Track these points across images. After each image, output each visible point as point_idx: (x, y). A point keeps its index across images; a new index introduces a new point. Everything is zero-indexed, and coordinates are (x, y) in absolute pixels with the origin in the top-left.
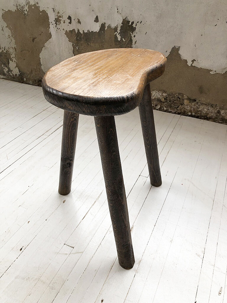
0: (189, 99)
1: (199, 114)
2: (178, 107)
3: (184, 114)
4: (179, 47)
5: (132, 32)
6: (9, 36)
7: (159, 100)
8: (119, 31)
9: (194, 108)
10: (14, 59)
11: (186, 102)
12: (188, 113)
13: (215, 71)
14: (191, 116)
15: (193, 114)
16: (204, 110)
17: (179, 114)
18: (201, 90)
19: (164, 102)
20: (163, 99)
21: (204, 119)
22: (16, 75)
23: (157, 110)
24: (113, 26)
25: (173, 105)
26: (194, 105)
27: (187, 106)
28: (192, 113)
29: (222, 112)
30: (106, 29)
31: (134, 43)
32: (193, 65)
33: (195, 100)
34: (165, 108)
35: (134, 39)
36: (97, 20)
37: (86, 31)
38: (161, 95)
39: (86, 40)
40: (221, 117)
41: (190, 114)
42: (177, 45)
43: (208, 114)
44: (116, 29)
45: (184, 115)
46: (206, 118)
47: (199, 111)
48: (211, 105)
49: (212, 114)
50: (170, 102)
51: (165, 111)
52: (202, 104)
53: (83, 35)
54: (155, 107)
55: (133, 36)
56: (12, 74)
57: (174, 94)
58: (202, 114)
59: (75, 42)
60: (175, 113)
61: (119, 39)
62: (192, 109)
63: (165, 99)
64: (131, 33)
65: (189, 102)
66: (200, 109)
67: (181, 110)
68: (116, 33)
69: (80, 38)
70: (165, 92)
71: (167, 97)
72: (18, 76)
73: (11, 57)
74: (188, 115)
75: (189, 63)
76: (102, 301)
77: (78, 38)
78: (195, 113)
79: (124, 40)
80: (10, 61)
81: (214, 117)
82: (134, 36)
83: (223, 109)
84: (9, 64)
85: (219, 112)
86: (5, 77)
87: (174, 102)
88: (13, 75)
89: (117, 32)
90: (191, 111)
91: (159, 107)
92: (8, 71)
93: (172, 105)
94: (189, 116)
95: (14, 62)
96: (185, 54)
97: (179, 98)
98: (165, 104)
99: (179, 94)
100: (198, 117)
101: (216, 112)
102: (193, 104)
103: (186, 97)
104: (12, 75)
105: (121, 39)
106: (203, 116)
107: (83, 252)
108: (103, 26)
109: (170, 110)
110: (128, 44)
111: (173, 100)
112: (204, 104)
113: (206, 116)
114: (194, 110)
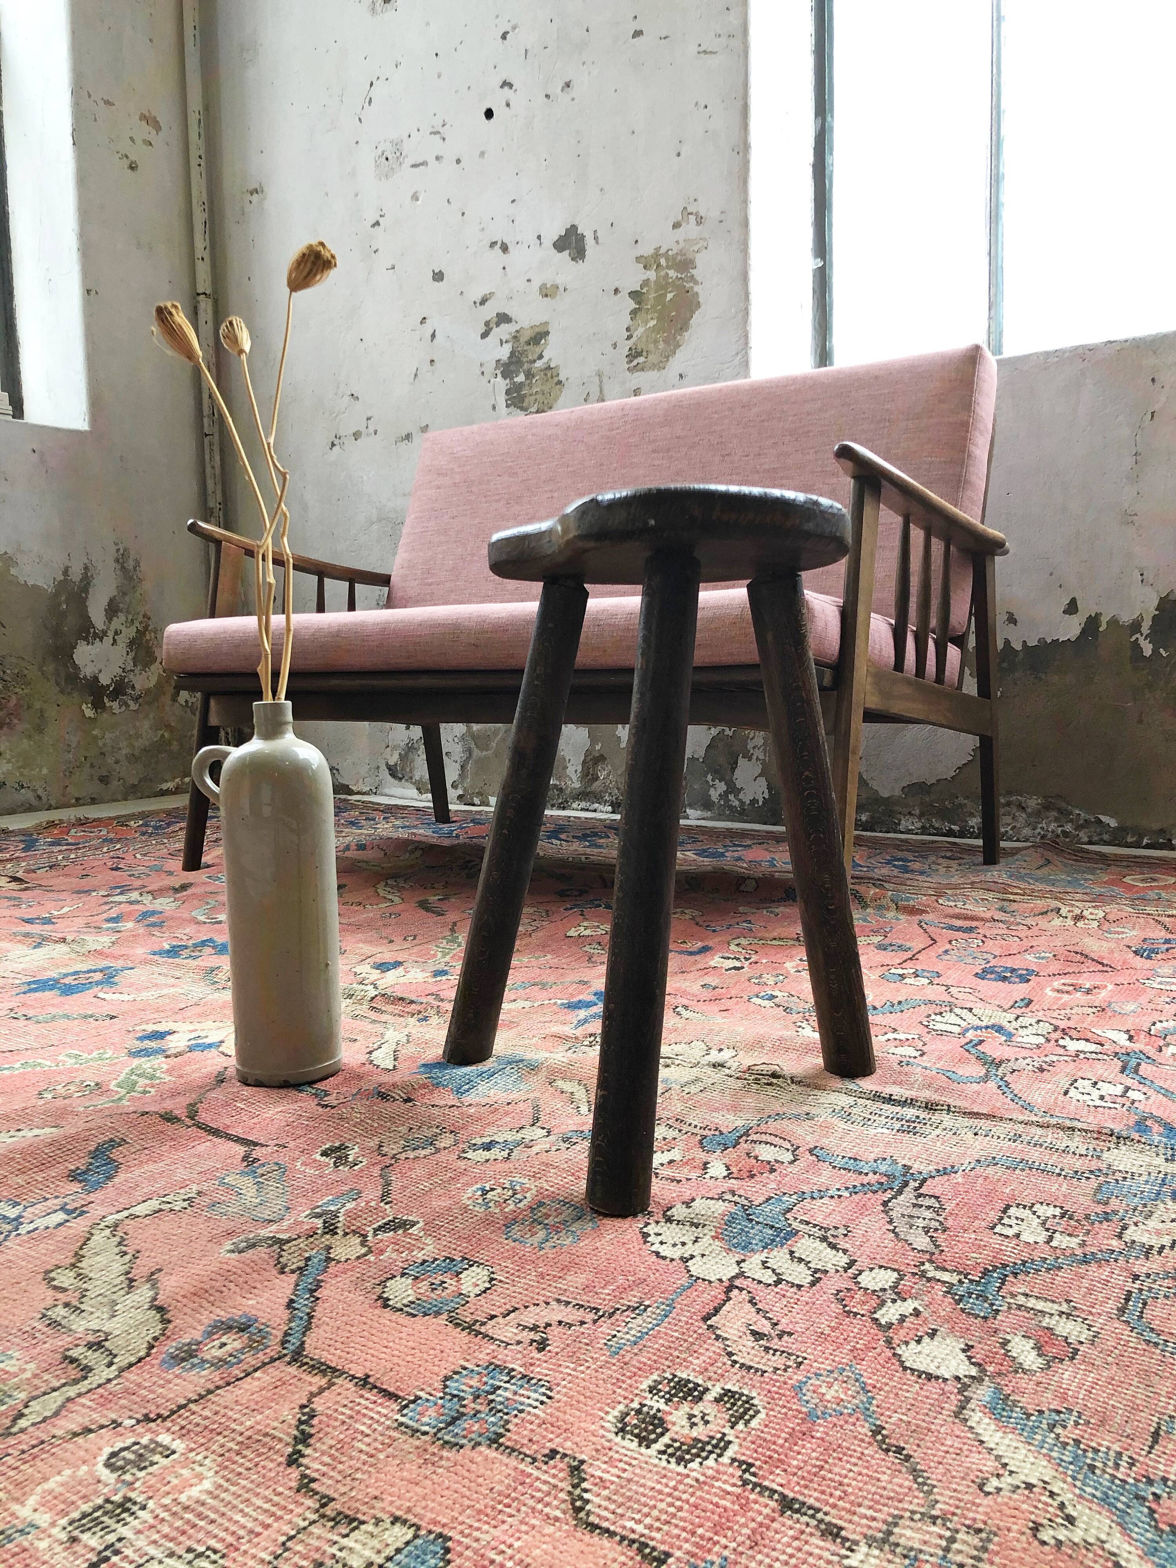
8: (1145, 629)
10: (759, 754)
22: (754, 801)
24: (1126, 618)
30: (1101, 629)
36: (1072, 608)
37: (1033, 643)
39: (1032, 667)
44: (1136, 627)
53: (1021, 656)
56: (740, 801)
61: (1148, 653)
68: (1138, 635)
69: (1012, 663)
72: (761, 803)
73: (750, 746)
77: (1005, 665)
79: (1163, 652)
80: (741, 761)
84: (733, 770)
86: (709, 814)
88: (742, 803)
89: (1142, 634)
92: (724, 796)
95: (758, 759)
104: (736, 803)
105: (1155, 651)
108: (1093, 622)
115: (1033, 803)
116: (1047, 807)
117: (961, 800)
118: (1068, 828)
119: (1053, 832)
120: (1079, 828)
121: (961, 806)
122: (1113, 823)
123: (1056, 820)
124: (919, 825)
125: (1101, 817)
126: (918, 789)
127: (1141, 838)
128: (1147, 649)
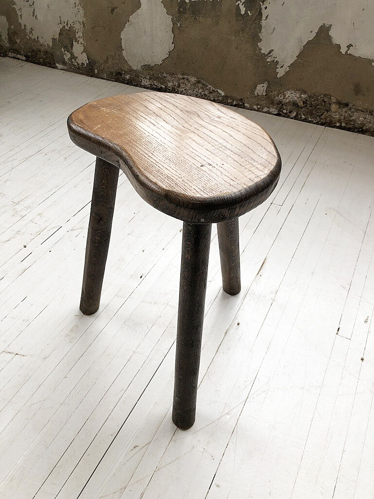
0: (339, 103)
1: (351, 124)
2: (322, 115)
3: (330, 124)
4: (331, 25)
5: (263, 2)
6: (75, 3)
7: (295, 104)
9: (345, 117)
10: (81, 40)
11: (334, 107)
12: (335, 123)
14: (340, 128)
15: (343, 125)
16: (360, 118)
17: (322, 124)
19: (302, 108)
20: (302, 103)
21: (359, 132)
22: (83, 64)
23: (292, 118)
25: (316, 111)
26: (346, 112)
27: (336, 112)
28: (341, 123)
31: (264, 18)
32: (349, 52)
33: (347, 105)
34: (303, 116)
35: (265, 13)
38: (298, 96)
39: (193, 13)
41: (338, 124)
42: (327, 23)
43: (364, 125)
45: (330, 127)
46: (361, 130)
47: (351, 121)
48: (370, 112)
49: (370, 125)
50: (310, 107)
51: (304, 120)
52: (357, 110)
53: (189, 4)
54: (289, 114)
55: (263, 7)
56: (77, 63)
57: (317, 95)
58: (356, 125)
59: (176, 15)
60: (317, 123)
61: (243, 12)
62: (343, 118)
63: (304, 102)
64: (262, 4)
65: (338, 107)
66: (353, 118)
67: (326, 119)
68: (239, 2)
69: (185, 9)
70: (305, 93)
71: (306, 100)
72: (86, 66)
73: (77, 36)
74: (335, 126)
75: (343, 50)
76: (238, 324)
77: (181, 9)
78: (346, 124)
79: (249, 13)
80: (74, 43)
81: (372, 130)
82: (266, 8)
84: (72, 47)
86: (65, 67)
87: (317, 107)
88: (78, 64)
89: (241, 2)
90: (339, 121)
91: (294, 114)
92: (70, 59)
93: (314, 112)
94: (337, 127)
95: (81, 44)
96: (338, 36)
97: (325, 102)
98: (304, 109)
99: (325, 95)
100: (349, 130)
102: (344, 110)
103: (334, 100)
104: (76, 64)
105: (246, 12)
106: (356, 128)
107: (211, 281)
109: (310, 119)
110: (255, 20)
111: (315, 104)
112: (360, 110)
113: (362, 128)
114: (344, 119)
115: (193, 79)
116: (199, 82)
117: (165, 75)
118: (206, 93)
119: (200, 93)
120: (210, 93)
121: (166, 77)
122: (223, 94)
123: (202, 88)
124: (149, 83)
125: (219, 90)
126: (147, 67)
127: (233, 100)
128: (243, 10)
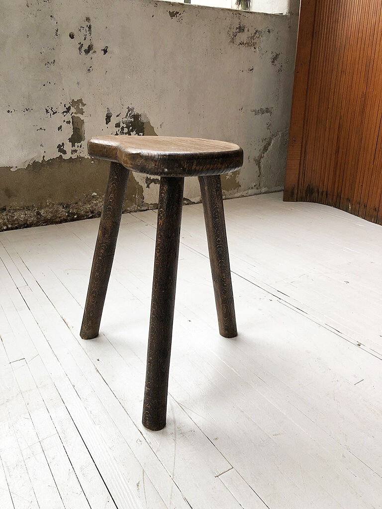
1: (15, 224)
9: (7, 219)
12: (2, 227)
13: (16, 167)
14: (8, 229)
15: (10, 226)
16: (21, 216)
18: (9, 194)
26: (7, 215)
28: (7, 226)
29: (42, 212)
33: (4, 209)
40: (42, 219)
41: (5, 228)
43: (27, 220)
46: (26, 225)
47: (15, 221)
48: (27, 208)
49: (32, 219)
52: (16, 210)
58: (21, 223)
62: (6, 220)
66: (16, 217)
74: (3, 229)
78: (12, 224)
81: (35, 222)
83: (41, 209)
85: (38, 214)
90: (5, 224)
94: (5, 230)
100: (16, 228)
101: (35, 214)
102: (4, 214)
106: (22, 225)
112: (18, 209)
113: (26, 223)
114: (8, 221)
